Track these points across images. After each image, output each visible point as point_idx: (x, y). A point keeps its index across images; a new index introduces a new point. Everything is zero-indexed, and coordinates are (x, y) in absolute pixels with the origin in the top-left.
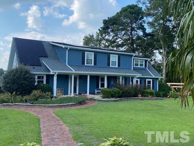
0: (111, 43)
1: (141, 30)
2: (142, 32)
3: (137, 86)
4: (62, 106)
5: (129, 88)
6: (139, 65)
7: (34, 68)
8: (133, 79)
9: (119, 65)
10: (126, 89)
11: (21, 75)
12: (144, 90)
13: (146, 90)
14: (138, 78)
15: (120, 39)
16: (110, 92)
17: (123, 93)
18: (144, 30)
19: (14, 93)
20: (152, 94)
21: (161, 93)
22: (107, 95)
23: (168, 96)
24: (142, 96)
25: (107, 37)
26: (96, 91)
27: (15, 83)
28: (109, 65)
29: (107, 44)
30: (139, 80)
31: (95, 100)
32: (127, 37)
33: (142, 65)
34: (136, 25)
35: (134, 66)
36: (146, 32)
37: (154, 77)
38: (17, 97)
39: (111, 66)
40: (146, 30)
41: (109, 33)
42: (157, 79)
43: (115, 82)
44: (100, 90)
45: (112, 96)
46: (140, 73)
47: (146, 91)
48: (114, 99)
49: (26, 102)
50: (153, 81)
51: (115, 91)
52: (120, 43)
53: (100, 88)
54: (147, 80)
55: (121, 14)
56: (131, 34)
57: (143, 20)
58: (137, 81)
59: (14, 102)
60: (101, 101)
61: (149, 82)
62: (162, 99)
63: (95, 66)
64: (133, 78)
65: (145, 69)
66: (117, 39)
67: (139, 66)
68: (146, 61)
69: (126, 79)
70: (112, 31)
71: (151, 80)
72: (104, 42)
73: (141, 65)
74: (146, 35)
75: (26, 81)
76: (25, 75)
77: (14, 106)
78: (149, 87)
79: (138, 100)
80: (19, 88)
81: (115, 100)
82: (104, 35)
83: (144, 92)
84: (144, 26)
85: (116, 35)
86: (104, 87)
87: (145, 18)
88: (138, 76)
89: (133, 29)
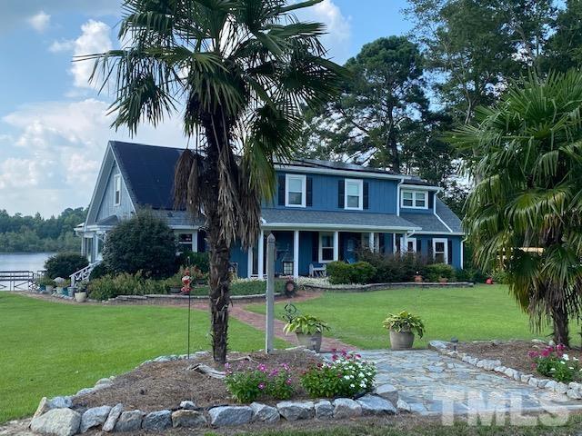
0: (334, 140)
1: (415, 104)
2: (420, 110)
3: (411, 255)
4: (252, 300)
5: (391, 261)
6: (414, 203)
7: (171, 216)
8: (401, 239)
9: (366, 205)
10: (387, 262)
11: (152, 233)
12: (429, 266)
13: (434, 265)
14: (414, 236)
15: (360, 131)
16: (350, 269)
17: (380, 271)
18: (423, 103)
19: (139, 273)
20: (447, 274)
21: (471, 274)
22: (342, 277)
23: (489, 281)
24: (423, 280)
25: (323, 126)
26: (312, 269)
27: (141, 251)
28: (341, 204)
29: (323, 144)
30: (414, 240)
31: (314, 288)
32: (379, 125)
33: (422, 203)
34: (402, 92)
35: (402, 206)
36: (429, 110)
37: (452, 232)
38: (148, 281)
39: (346, 208)
40: (429, 103)
41: (327, 114)
42: (460, 238)
43: (357, 246)
44: (321, 265)
45: (354, 280)
46: (417, 225)
47: (434, 268)
48: (359, 286)
49: (169, 292)
50: (450, 243)
51: (359, 267)
52: (358, 139)
53: (321, 261)
54: (435, 240)
55: (361, 62)
56: (389, 115)
57: (421, 77)
58: (410, 244)
59: (142, 292)
60: (330, 289)
61: (440, 246)
62: (471, 286)
63: (310, 208)
64: (400, 235)
65: (429, 214)
66: (350, 129)
67: (414, 207)
68: (431, 194)
69: (383, 238)
70: (338, 108)
71: (445, 241)
72: (314, 138)
73: (420, 203)
74: (429, 117)
75: (163, 247)
76: (158, 232)
77: (146, 302)
78: (440, 257)
79: (416, 289)
80: (147, 262)
81: (362, 288)
82: (315, 120)
83: (428, 271)
84: (423, 93)
85: (349, 120)
86: (332, 259)
87: (426, 74)
88: (414, 232)
89: (393, 102)
